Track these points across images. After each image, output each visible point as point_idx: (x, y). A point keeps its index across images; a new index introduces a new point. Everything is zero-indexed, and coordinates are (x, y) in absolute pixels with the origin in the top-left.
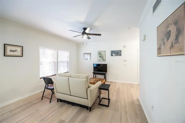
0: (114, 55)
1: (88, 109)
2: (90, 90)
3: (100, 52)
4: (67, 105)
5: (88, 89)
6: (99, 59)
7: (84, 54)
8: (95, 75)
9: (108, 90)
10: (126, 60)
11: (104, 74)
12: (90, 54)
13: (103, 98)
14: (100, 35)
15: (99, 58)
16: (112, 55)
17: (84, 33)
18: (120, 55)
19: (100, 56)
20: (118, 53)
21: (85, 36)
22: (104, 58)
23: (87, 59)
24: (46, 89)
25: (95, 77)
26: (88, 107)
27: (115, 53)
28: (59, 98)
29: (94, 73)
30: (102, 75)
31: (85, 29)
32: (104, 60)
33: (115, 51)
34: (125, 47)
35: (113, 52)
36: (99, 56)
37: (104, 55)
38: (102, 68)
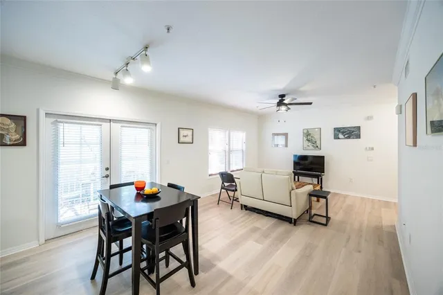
0: (341, 136)
1: (291, 223)
2: (296, 194)
3: (308, 131)
4: (255, 215)
5: (292, 192)
6: (305, 146)
7: (275, 134)
8: (296, 177)
9: (325, 198)
10: (373, 149)
11: (317, 177)
12: (286, 135)
13: (315, 215)
14: (311, 104)
15: (306, 143)
16: (336, 137)
17: (280, 103)
18: (358, 136)
19: (307, 140)
20: (352, 133)
21: (283, 108)
22: (318, 142)
23: (277, 145)
24: (223, 190)
25: (296, 180)
26: (291, 219)
27: (343, 133)
28: (244, 204)
29: (295, 174)
30: (314, 179)
31: (282, 96)
32: (317, 148)
33: (344, 128)
34: (369, 118)
35: (339, 131)
36: (305, 139)
37: (317, 137)
38: (312, 163)
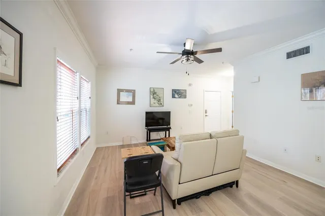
0: (176, 96)
1: (231, 187)
3: (154, 90)
10: (192, 105)
12: (133, 92)
15: (153, 101)
16: (173, 97)
18: (185, 97)
22: (162, 100)
26: (234, 182)
32: (161, 105)
33: (178, 90)
34: (190, 85)
35: (175, 92)
36: (152, 97)
37: (161, 95)
